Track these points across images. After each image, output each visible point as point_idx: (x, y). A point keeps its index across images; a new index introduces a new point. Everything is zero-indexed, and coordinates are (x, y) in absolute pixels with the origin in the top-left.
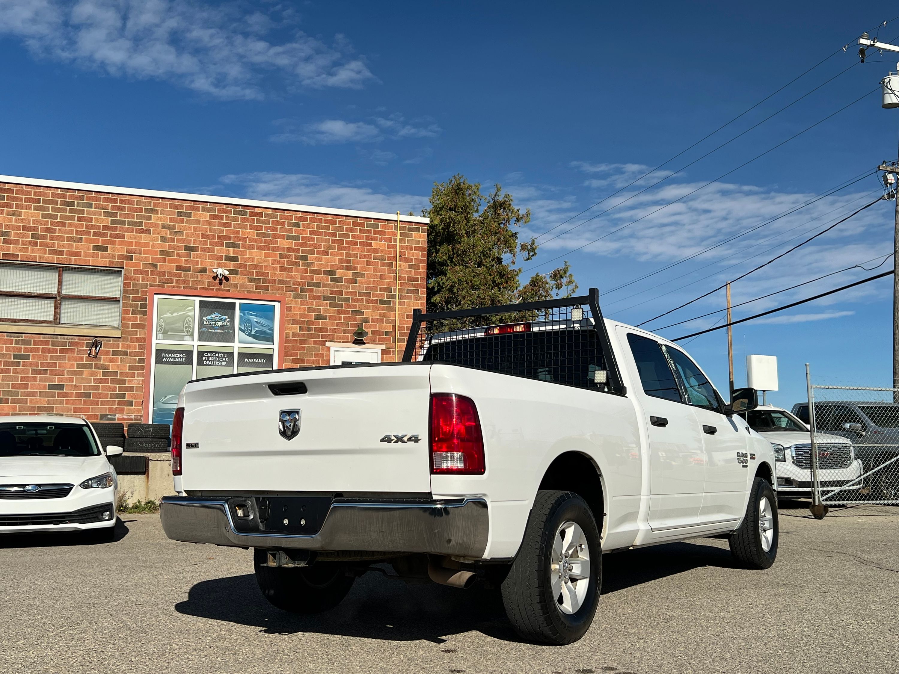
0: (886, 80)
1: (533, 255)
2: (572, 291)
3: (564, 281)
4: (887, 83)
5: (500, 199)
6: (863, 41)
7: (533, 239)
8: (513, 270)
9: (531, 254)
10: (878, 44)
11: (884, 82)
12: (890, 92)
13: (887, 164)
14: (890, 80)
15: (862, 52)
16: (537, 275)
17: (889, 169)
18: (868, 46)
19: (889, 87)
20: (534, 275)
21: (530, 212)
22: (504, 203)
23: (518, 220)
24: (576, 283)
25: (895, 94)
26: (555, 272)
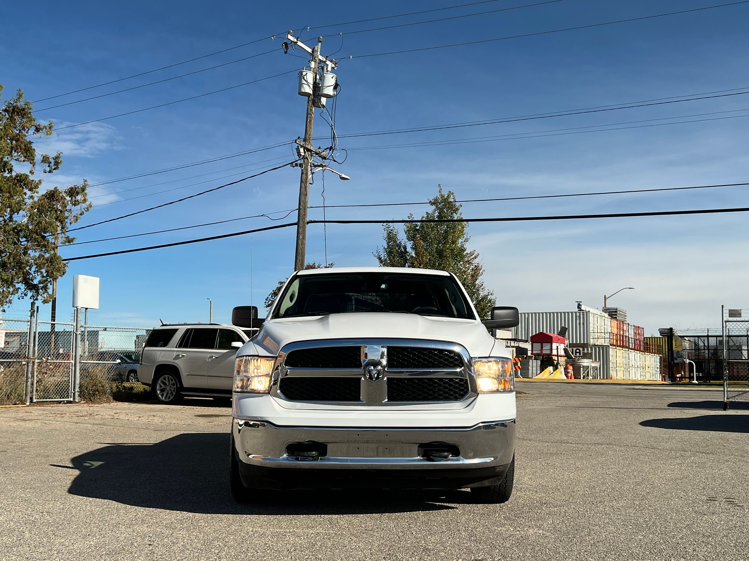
0: (304, 73)
1: (55, 169)
2: (86, 209)
3: (79, 197)
4: (304, 76)
5: (21, 104)
6: (290, 37)
7: (59, 152)
8: (33, 181)
9: (53, 168)
10: (300, 43)
11: (302, 74)
12: (305, 83)
13: (301, 139)
14: (306, 74)
15: (286, 44)
16: (56, 188)
17: (301, 144)
18: (292, 42)
19: (305, 78)
20: (52, 189)
21: (52, 124)
22: (24, 110)
23: (38, 130)
24: (91, 202)
25: (309, 86)
26: (72, 188)
